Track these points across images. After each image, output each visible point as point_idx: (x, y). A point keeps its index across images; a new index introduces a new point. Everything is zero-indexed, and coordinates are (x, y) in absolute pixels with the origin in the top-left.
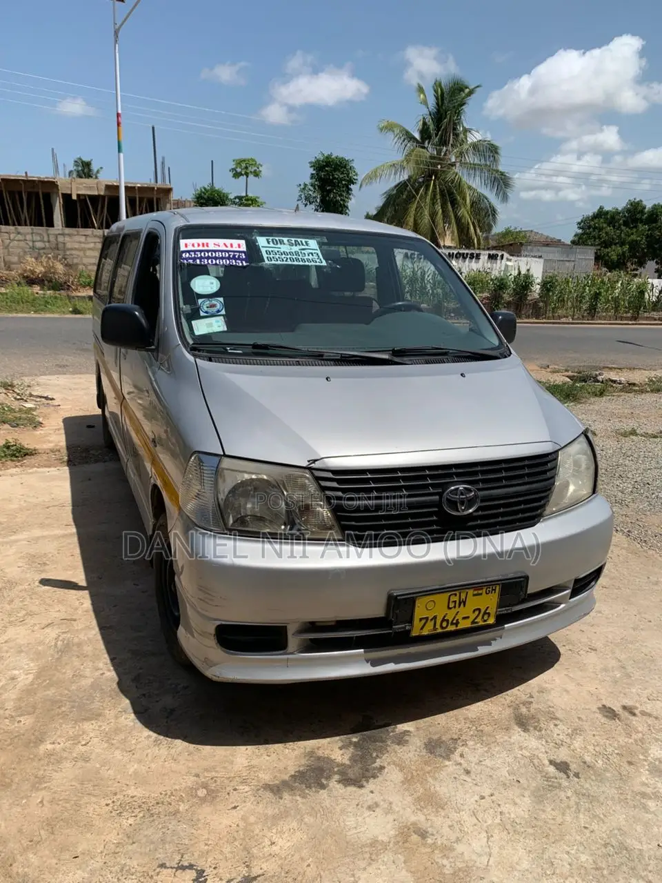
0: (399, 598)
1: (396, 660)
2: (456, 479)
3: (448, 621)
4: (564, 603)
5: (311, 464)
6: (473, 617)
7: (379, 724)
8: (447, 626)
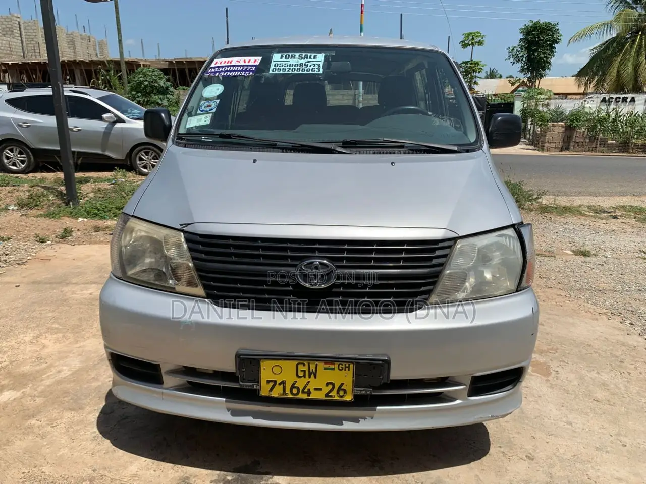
0: (241, 357)
1: (256, 415)
2: (317, 255)
3: (298, 389)
4: (461, 400)
5: (183, 227)
6: (326, 389)
7: (262, 471)
8: (298, 394)
